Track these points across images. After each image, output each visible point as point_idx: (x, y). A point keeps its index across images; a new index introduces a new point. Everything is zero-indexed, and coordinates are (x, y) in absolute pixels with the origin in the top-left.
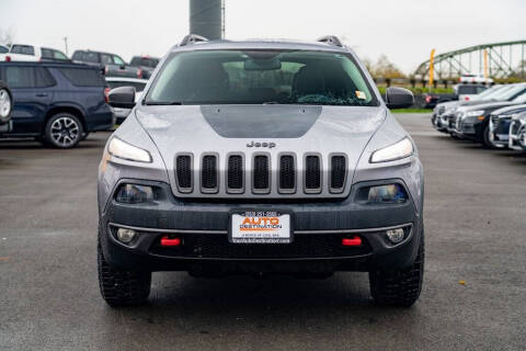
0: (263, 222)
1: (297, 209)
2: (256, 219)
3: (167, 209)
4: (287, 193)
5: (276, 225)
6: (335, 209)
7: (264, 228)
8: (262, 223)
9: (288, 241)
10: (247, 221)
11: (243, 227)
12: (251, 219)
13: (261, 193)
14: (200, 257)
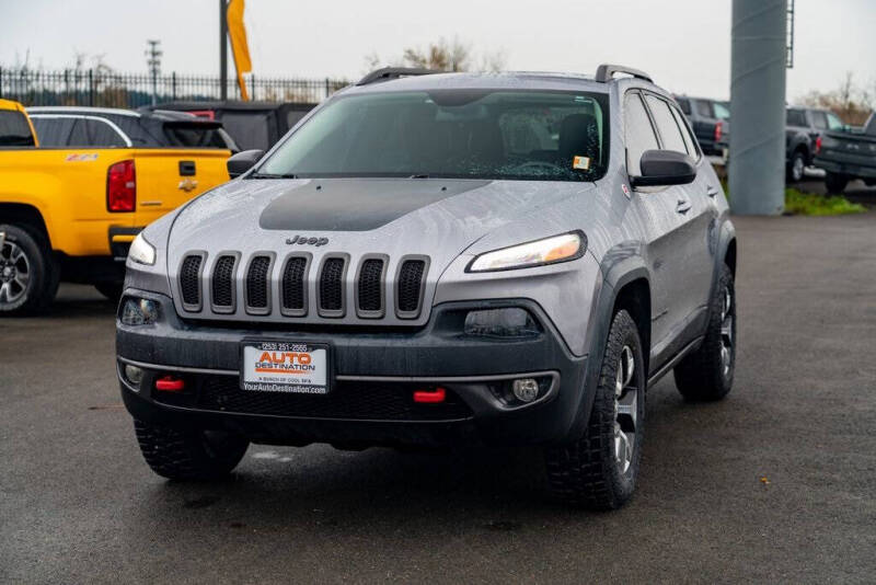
0: (288, 359)
1: (340, 341)
2: (279, 355)
3: (163, 335)
4: (331, 317)
5: (306, 366)
6: (399, 343)
7: (289, 369)
8: (287, 361)
9: (323, 391)
10: (265, 356)
11: (260, 367)
12: (271, 353)
13: (293, 315)
14: (222, 411)
